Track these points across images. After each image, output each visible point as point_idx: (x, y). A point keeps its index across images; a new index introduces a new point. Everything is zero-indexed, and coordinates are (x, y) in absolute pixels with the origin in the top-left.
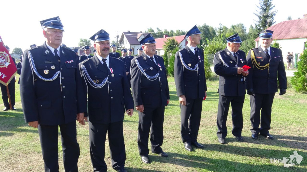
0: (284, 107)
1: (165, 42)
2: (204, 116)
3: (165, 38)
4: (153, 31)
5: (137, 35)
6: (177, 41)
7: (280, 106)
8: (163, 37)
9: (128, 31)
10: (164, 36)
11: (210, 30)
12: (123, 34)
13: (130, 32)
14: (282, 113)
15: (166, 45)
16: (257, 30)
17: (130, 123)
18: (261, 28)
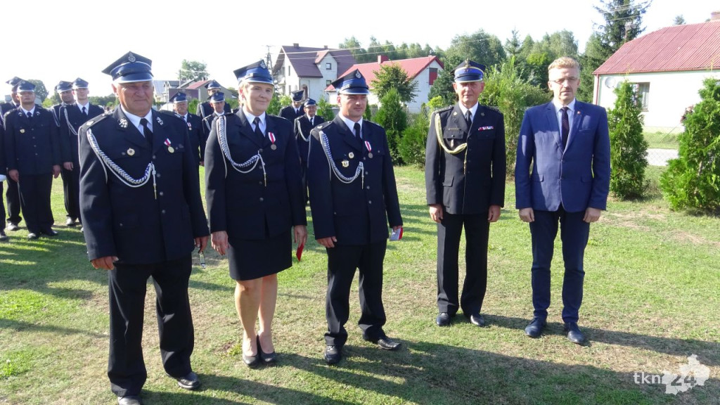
0: (633, 252)
1: (377, 74)
2: (422, 277)
3: (382, 62)
4: (357, 45)
5: (315, 55)
6: (405, 72)
7: (624, 250)
8: (376, 60)
9: (295, 44)
10: (379, 58)
11: (492, 46)
12: (282, 51)
13: (300, 46)
14: (624, 270)
15: (379, 81)
16: (601, 48)
17: (224, 293)
18: (609, 42)
